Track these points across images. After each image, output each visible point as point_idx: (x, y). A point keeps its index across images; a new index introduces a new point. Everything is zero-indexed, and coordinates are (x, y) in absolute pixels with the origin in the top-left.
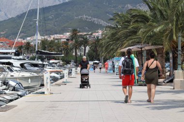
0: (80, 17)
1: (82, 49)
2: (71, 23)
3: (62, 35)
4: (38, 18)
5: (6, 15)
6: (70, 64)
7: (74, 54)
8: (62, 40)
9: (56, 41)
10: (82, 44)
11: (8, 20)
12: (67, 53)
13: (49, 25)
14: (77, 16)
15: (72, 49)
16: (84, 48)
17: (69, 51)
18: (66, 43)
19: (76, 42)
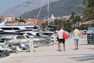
0: (78, 5)
1: (77, 23)
2: (73, 9)
3: (68, 16)
4: (48, 7)
5: (37, 6)
6: (71, 32)
7: (73, 27)
8: (67, 19)
9: (63, 20)
10: (77, 20)
11: (38, 9)
12: (69, 26)
13: (61, 11)
14: (76, 5)
15: (71, 24)
16: (78, 23)
17: (70, 25)
18: (68, 21)
19: (74, 20)
